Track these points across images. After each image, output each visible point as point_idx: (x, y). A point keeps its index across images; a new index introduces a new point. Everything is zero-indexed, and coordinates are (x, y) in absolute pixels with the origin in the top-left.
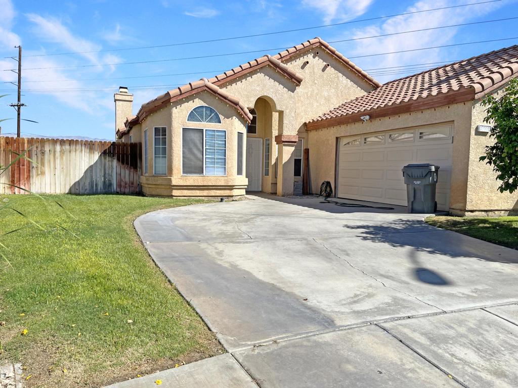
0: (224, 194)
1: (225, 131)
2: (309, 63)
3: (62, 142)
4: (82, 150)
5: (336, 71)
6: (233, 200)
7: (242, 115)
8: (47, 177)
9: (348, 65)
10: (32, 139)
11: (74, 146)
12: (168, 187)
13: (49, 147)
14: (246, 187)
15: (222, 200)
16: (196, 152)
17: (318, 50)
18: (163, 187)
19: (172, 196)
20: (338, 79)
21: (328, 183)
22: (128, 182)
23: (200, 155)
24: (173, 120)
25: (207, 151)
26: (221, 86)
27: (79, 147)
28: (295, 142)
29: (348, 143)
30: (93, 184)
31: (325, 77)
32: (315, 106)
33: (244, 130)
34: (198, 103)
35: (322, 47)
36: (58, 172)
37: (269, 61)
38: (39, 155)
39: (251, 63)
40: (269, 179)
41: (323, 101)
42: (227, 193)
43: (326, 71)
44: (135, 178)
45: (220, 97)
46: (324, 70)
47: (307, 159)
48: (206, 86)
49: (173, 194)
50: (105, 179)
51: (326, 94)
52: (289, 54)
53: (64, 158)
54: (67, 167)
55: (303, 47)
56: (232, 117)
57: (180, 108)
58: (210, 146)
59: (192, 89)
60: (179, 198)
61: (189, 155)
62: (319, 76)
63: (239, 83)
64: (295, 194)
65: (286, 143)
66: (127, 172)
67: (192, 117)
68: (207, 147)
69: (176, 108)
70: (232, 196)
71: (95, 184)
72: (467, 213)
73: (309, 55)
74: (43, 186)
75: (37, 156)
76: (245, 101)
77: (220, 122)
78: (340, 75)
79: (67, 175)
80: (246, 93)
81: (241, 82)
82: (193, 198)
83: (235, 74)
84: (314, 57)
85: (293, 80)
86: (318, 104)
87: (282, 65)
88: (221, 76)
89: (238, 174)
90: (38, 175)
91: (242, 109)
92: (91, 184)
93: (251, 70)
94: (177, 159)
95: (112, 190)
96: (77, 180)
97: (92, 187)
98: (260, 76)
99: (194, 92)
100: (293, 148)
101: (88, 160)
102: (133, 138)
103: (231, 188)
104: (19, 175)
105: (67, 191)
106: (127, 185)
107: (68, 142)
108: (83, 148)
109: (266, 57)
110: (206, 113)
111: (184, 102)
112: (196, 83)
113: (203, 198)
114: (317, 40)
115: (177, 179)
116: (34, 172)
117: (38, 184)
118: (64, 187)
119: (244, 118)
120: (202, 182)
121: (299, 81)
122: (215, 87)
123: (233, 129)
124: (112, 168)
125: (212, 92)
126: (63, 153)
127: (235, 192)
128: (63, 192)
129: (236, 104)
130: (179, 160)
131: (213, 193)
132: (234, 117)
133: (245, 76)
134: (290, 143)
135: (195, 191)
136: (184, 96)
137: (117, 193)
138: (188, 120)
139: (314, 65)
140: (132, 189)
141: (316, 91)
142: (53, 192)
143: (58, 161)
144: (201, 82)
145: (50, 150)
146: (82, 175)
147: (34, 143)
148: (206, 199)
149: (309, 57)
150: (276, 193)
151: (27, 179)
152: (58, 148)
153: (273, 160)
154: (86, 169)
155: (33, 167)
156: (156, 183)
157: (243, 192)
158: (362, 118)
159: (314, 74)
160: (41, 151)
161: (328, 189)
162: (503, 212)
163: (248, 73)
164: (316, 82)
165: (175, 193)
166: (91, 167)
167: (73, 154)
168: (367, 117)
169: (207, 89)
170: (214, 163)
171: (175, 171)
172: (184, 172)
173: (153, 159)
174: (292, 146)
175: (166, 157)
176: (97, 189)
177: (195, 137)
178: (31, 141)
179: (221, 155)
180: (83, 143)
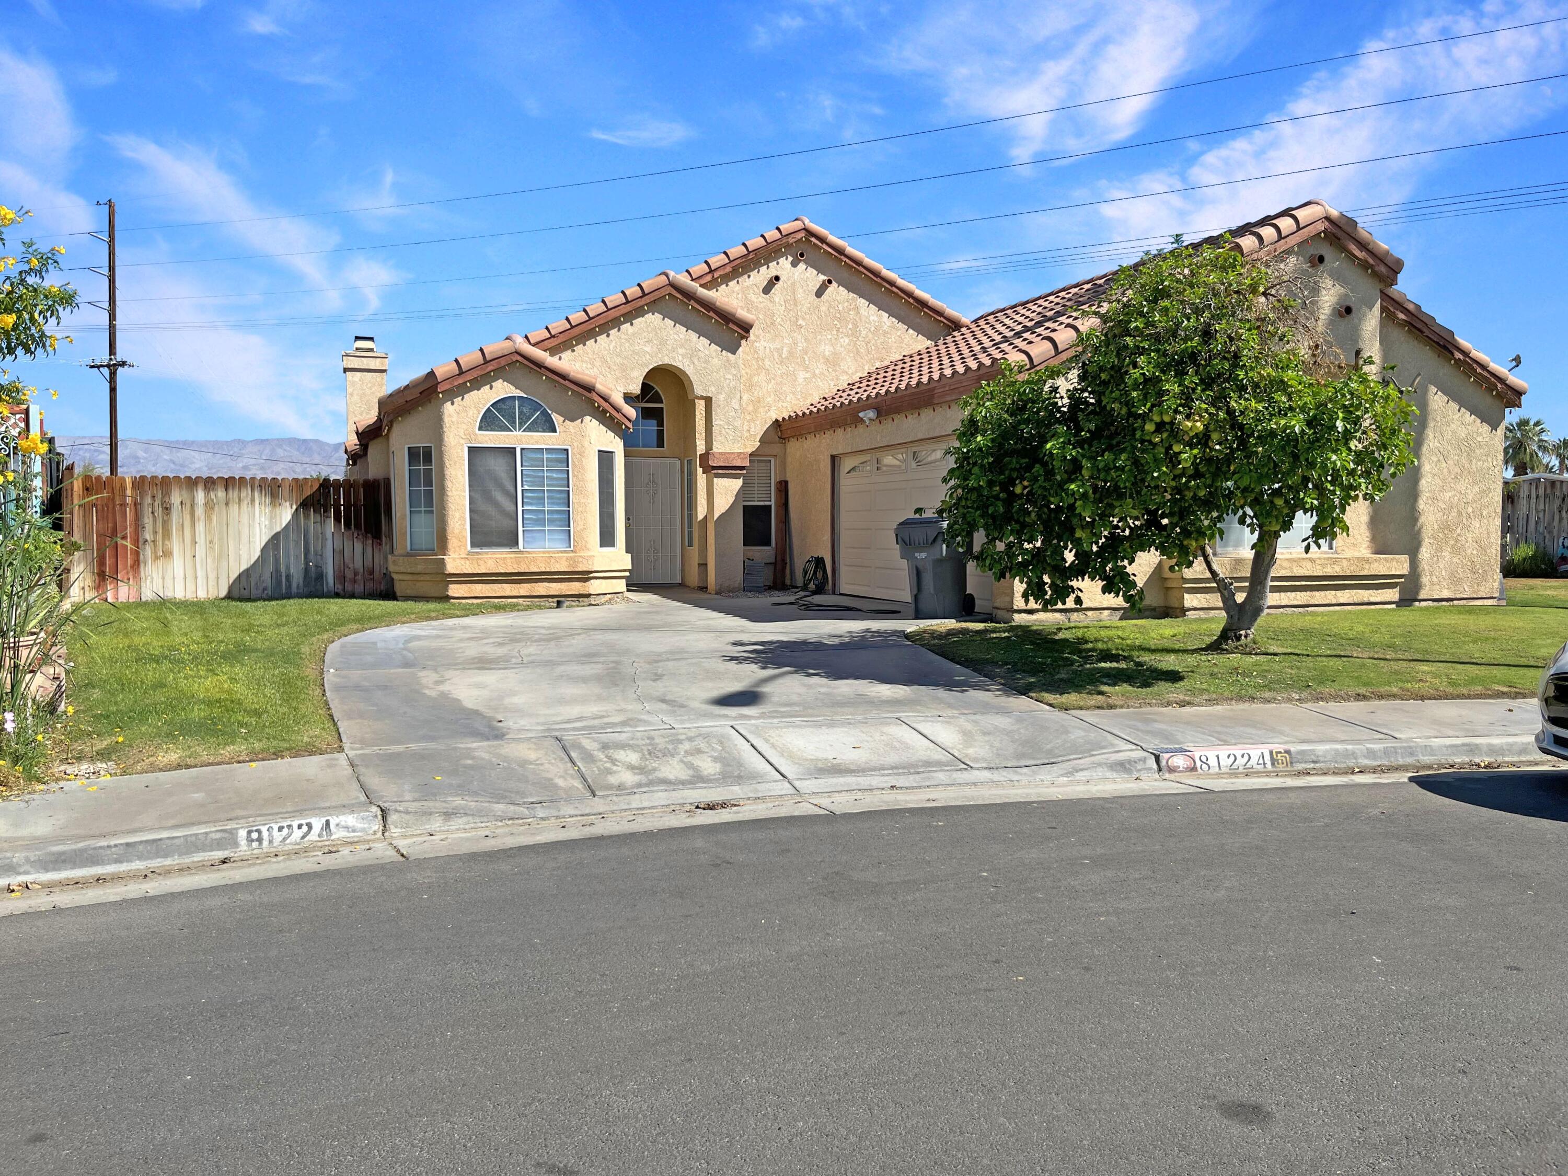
0: (571, 590)
1: (567, 450)
2: (782, 279)
3: (210, 483)
4: (253, 500)
5: (851, 295)
6: (591, 605)
7: (605, 411)
8: (178, 563)
9: (878, 280)
10: (143, 478)
11: (236, 493)
12: (439, 578)
13: (181, 495)
14: (627, 574)
15: (559, 604)
16: (499, 497)
17: (803, 247)
18: (428, 578)
19: (448, 598)
20: (858, 313)
21: (819, 562)
22: (361, 570)
23: (507, 505)
24: (445, 429)
25: (526, 495)
26: (554, 351)
27: (246, 493)
28: (742, 468)
29: (853, 469)
30: (281, 576)
31: (824, 308)
32: (801, 380)
33: (616, 446)
34: (502, 389)
35: (813, 239)
36: (200, 550)
37: (672, 285)
38: (159, 512)
39: (627, 293)
40: (694, 553)
41: (820, 368)
42: (575, 587)
43: (825, 297)
44: (376, 560)
45: (550, 375)
46: (819, 293)
47: (784, 504)
48: (518, 353)
49: (450, 593)
50: (306, 563)
51: (827, 350)
52: (731, 262)
53: (214, 518)
54: (221, 539)
55: (765, 243)
56: (581, 417)
57: (461, 403)
58: (533, 484)
59: (486, 362)
60: (464, 601)
61: (482, 506)
62: (809, 308)
63: (602, 338)
64: (750, 588)
65: (720, 471)
66: (358, 546)
67: (488, 421)
68: (526, 487)
69: (453, 404)
70: (588, 596)
71: (284, 574)
72: (1016, 616)
73: (782, 260)
74: (169, 582)
75: (154, 517)
76: (617, 379)
77: (554, 431)
78: (862, 302)
79: (223, 555)
80: (619, 360)
81: (608, 336)
82: (496, 600)
83: (590, 319)
84: (794, 264)
85: (731, 325)
86: (808, 375)
87: (702, 292)
88: (559, 325)
89: (601, 546)
90: (157, 558)
91: (606, 400)
92: (277, 577)
93: (628, 308)
94: (457, 515)
95: (325, 590)
96: (244, 567)
97: (279, 583)
98: (652, 320)
99: (490, 367)
100: (739, 483)
101: (267, 523)
102: (373, 469)
103: (585, 576)
104: (114, 560)
105: (223, 593)
106: (359, 577)
107: (224, 483)
108: (256, 494)
109: (664, 277)
110: (521, 413)
111: (470, 390)
112: (495, 347)
113: (521, 600)
114: (798, 225)
115: (458, 561)
116: (148, 551)
117: (158, 581)
118: (215, 583)
119: (612, 418)
120: (515, 566)
121: (745, 328)
122: (538, 354)
123: (586, 444)
124: (324, 539)
125: (531, 365)
126: (212, 509)
127: (595, 586)
128: (212, 596)
129: (589, 389)
130: (463, 518)
131: (542, 588)
132: (587, 418)
133: (616, 323)
134: (729, 470)
135: (499, 585)
136: (469, 377)
137: (337, 595)
138: (480, 429)
139: (793, 284)
140: (370, 586)
141: (801, 345)
142: (190, 596)
143: (200, 527)
144: (508, 344)
145: (182, 503)
146: (257, 554)
147: (146, 487)
148: (527, 602)
149: (783, 266)
150: (706, 588)
151: (132, 567)
152: (200, 496)
153: (699, 509)
154: (263, 544)
155: (146, 541)
156: (413, 570)
157: (621, 585)
158: (861, 415)
159: (795, 305)
160: (162, 504)
161: (820, 575)
162: (1106, 613)
163: (623, 315)
164: (800, 322)
165: (455, 590)
166: (276, 537)
167: (234, 508)
168: (871, 414)
169: (519, 358)
170: (541, 522)
171: (452, 542)
172: (473, 545)
173: (405, 515)
174: (736, 477)
175: (432, 512)
176: (289, 586)
177: (498, 465)
178: (140, 483)
179: (558, 504)
180: (257, 484)
